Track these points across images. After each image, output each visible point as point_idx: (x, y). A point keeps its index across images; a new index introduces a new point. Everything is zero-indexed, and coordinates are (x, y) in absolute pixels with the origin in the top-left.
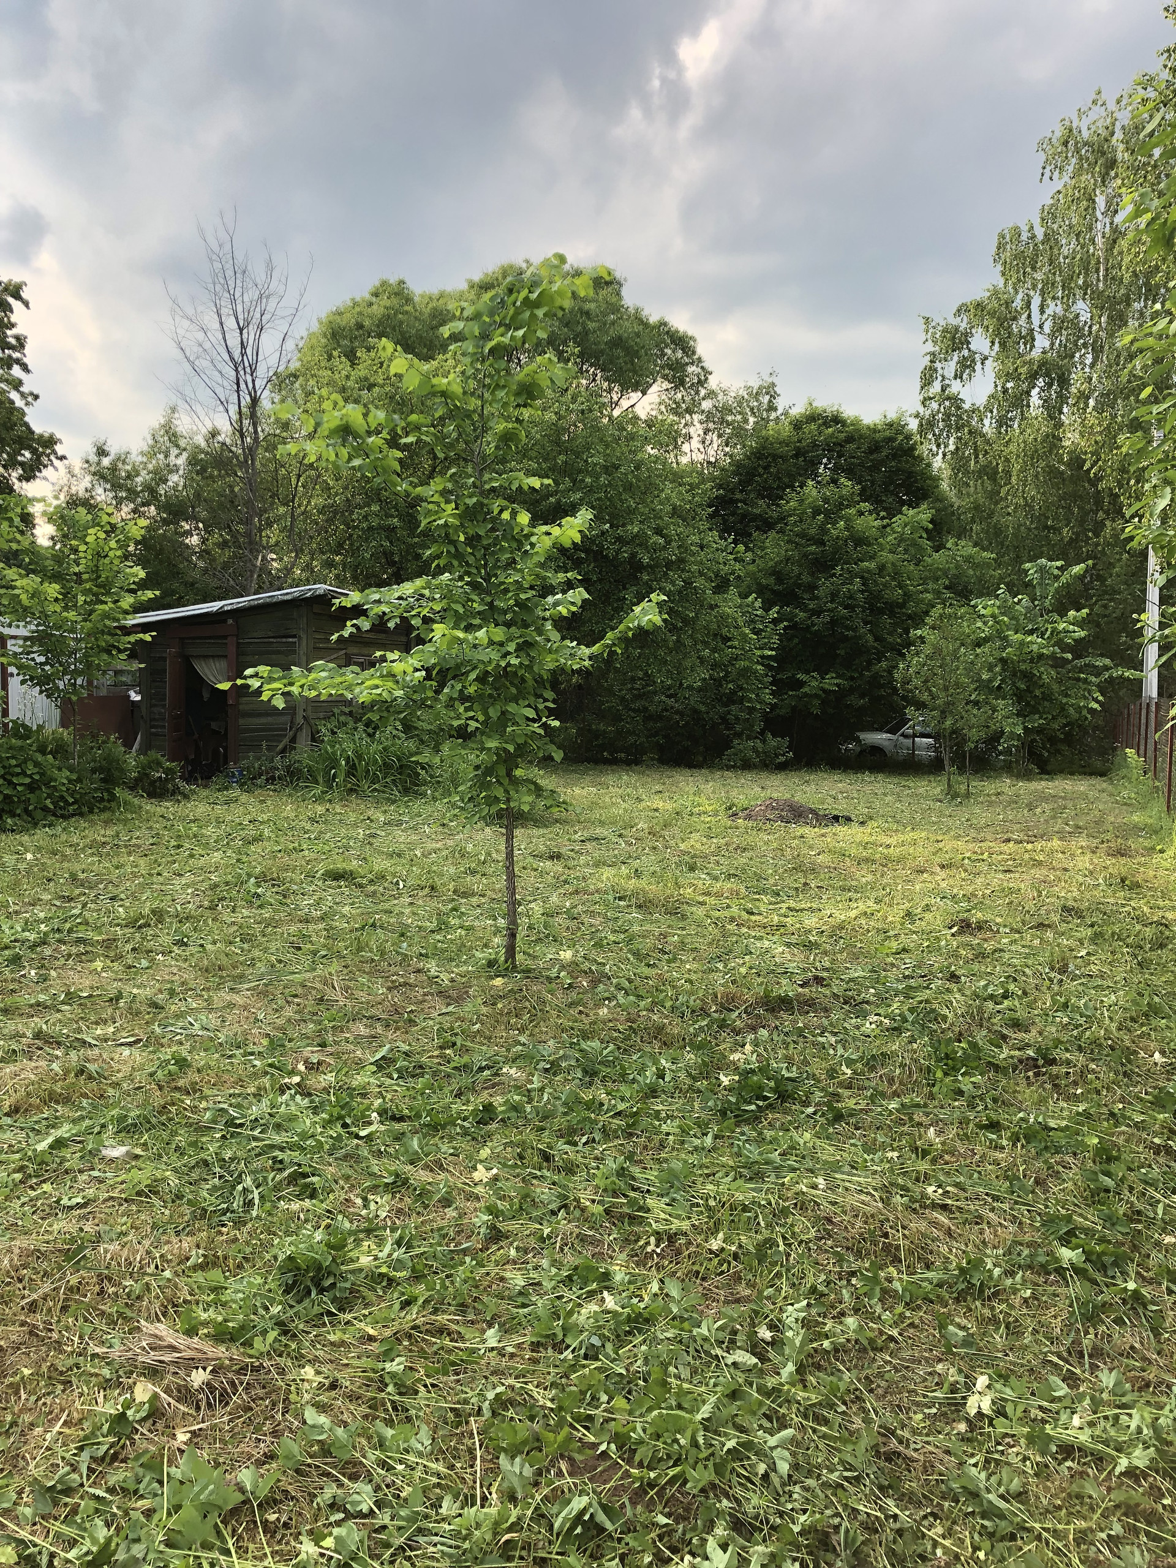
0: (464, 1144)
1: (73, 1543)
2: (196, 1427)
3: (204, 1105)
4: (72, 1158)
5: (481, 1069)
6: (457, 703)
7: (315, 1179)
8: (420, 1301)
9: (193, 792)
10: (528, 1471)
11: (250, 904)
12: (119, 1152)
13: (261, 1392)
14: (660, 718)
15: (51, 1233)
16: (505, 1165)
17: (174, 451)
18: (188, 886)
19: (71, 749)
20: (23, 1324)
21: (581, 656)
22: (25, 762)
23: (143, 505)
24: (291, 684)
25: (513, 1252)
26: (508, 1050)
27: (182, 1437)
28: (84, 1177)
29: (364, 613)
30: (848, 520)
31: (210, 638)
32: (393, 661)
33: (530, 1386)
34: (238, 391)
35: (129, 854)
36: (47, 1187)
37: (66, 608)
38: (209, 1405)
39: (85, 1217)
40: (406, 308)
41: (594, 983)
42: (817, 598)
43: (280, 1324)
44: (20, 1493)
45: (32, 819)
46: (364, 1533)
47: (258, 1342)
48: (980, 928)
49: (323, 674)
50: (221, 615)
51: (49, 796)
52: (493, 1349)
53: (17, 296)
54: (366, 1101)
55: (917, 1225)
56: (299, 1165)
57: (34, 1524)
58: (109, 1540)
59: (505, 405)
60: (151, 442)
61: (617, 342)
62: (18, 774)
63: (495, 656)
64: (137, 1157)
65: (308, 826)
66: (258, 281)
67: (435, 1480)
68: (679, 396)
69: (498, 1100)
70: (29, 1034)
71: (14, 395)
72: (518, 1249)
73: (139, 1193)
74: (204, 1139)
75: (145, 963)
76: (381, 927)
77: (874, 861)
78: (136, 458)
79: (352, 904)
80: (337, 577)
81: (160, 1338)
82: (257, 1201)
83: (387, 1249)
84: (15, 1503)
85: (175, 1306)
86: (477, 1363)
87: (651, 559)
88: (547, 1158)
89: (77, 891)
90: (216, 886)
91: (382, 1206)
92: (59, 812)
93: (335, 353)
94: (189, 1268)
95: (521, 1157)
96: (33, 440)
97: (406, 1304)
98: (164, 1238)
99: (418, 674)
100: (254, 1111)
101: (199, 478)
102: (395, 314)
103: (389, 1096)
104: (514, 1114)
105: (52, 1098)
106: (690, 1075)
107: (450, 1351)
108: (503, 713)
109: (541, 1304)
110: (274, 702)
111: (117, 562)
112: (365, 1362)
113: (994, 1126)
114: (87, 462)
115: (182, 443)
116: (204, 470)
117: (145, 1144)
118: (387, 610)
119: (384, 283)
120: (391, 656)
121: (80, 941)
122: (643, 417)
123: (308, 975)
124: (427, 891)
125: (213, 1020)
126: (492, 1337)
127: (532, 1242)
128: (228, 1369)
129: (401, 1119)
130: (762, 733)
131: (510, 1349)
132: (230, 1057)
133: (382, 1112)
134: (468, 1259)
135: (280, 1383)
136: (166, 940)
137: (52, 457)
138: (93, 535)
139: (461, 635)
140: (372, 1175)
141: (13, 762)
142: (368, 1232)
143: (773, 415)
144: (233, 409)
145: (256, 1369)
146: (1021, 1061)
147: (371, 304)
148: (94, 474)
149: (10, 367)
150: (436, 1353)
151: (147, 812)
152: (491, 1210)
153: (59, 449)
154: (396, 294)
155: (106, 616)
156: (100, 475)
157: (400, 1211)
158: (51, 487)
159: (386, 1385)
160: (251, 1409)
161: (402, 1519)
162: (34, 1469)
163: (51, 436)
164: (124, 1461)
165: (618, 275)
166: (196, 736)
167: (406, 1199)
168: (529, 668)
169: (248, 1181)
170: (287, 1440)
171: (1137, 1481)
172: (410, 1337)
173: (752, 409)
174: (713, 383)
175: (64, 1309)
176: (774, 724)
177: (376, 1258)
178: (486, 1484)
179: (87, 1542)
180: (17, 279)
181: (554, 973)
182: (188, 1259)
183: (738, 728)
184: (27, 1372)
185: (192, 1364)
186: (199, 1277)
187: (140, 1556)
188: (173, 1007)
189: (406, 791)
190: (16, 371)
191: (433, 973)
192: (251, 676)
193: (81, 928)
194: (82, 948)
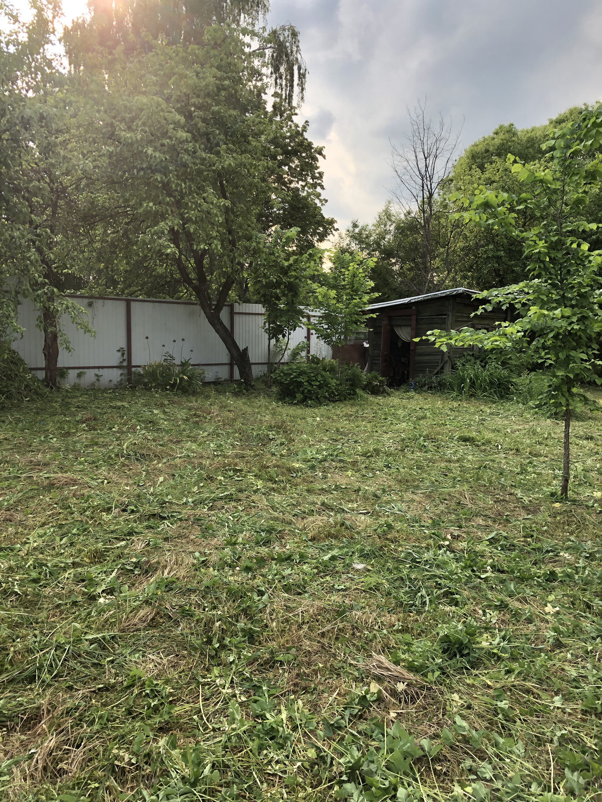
0: (539, 591)
1: (342, 755)
2: (400, 711)
3: (400, 549)
4: (340, 567)
5: (548, 552)
6: (541, 350)
7: (457, 596)
8: (516, 672)
9: (392, 392)
10: (582, 781)
11: (421, 450)
12: (360, 566)
13: (431, 701)
15: (330, 601)
16: (563, 606)
17: (389, 223)
18: (390, 438)
19: (337, 369)
20: (319, 642)
22: (317, 375)
23: (373, 251)
24: (451, 339)
25: (569, 656)
26: (564, 543)
27: (393, 715)
28: (344, 576)
29: (489, 302)
31: (403, 316)
32: (506, 327)
33: (582, 734)
34: (423, 190)
35: (363, 421)
36: (328, 578)
37: (338, 302)
38: (405, 701)
39: (344, 596)
40: (513, 139)
43: (441, 668)
44: (318, 723)
45: (319, 402)
46: (488, 790)
47: (430, 675)
49: (468, 334)
50: (409, 304)
51: (327, 391)
52: (558, 708)
53: (320, 153)
54: (484, 560)
56: (450, 588)
57: (324, 740)
58: (360, 759)
59: (577, 184)
60: (378, 219)
62: (314, 381)
63: (564, 324)
64: (369, 570)
65: (449, 413)
66: (436, 133)
67: (527, 772)
69: (558, 570)
70: (319, 503)
71: (317, 201)
72: (572, 654)
73: (370, 589)
74: (401, 566)
75: (371, 475)
76: (489, 468)
78: (371, 227)
79: (473, 455)
80: (468, 283)
81: (382, 663)
82: (428, 603)
83: (498, 640)
84: (316, 728)
85: (388, 648)
86: (550, 714)
88: (589, 607)
89: (339, 437)
90: (404, 439)
91: (493, 616)
92: (331, 399)
93: (474, 167)
94: (394, 631)
95: (573, 604)
96: (324, 222)
97: (508, 672)
98: (382, 613)
99: (519, 334)
100: (426, 556)
101: (401, 236)
102: (507, 142)
103: (496, 559)
104: (567, 579)
105: (329, 535)
107: (533, 703)
108: (568, 356)
109: (587, 689)
110: (442, 348)
111: (362, 279)
112: (485, 698)
114: (348, 231)
115: (393, 219)
116: (403, 231)
117: (372, 565)
118: (502, 300)
119: (501, 127)
120: (504, 324)
121: (341, 461)
123: (452, 490)
124: (514, 451)
125: (404, 506)
126: (558, 701)
127: (581, 652)
128: (415, 686)
129: (503, 572)
131: (568, 710)
132: (412, 526)
133: (493, 567)
134: (543, 655)
135: (441, 699)
136: (380, 464)
137: (332, 230)
138: (352, 266)
139: (546, 312)
140: (488, 599)
141: (312, 375)
142: (486, 629)
144: (420, 199)
145: (429, 689)
147: (493, 139)
148: (351, 237)
149: (316, 188)
150: (525, 703)
151: (371, 401)
152: (555, 630)
153: (336, 225)
154: (508, 132)
155: (356, 305)
156: (354, 237)
157: (503, 621)
158: (331, 244)
159: (498, 714)
160: (426, 709)
161: (509, 788)
162: (325, 713)
163: (332, 219)
164: (366, 719)
166: (394, 365)
167: (507, 615)
168: (584, 331)
169: (424, 592)
170: (446, 729)
172: (511, 690)
175: (337, 639)
177: (491, 644)
178: (556, 781)
179: (349, 756)
180: (321, 146)
181: (590, 503)
182: (394, 626)
184: (321, 665)
185: (398, 679)
186: (399, 636)
187: (374, 770)
188: (385, 498)
189: (502, 397)
190: (319, 189)
191: (519, 496)
192: (430, 335)
193: (342, 455)
194: (342, 465)
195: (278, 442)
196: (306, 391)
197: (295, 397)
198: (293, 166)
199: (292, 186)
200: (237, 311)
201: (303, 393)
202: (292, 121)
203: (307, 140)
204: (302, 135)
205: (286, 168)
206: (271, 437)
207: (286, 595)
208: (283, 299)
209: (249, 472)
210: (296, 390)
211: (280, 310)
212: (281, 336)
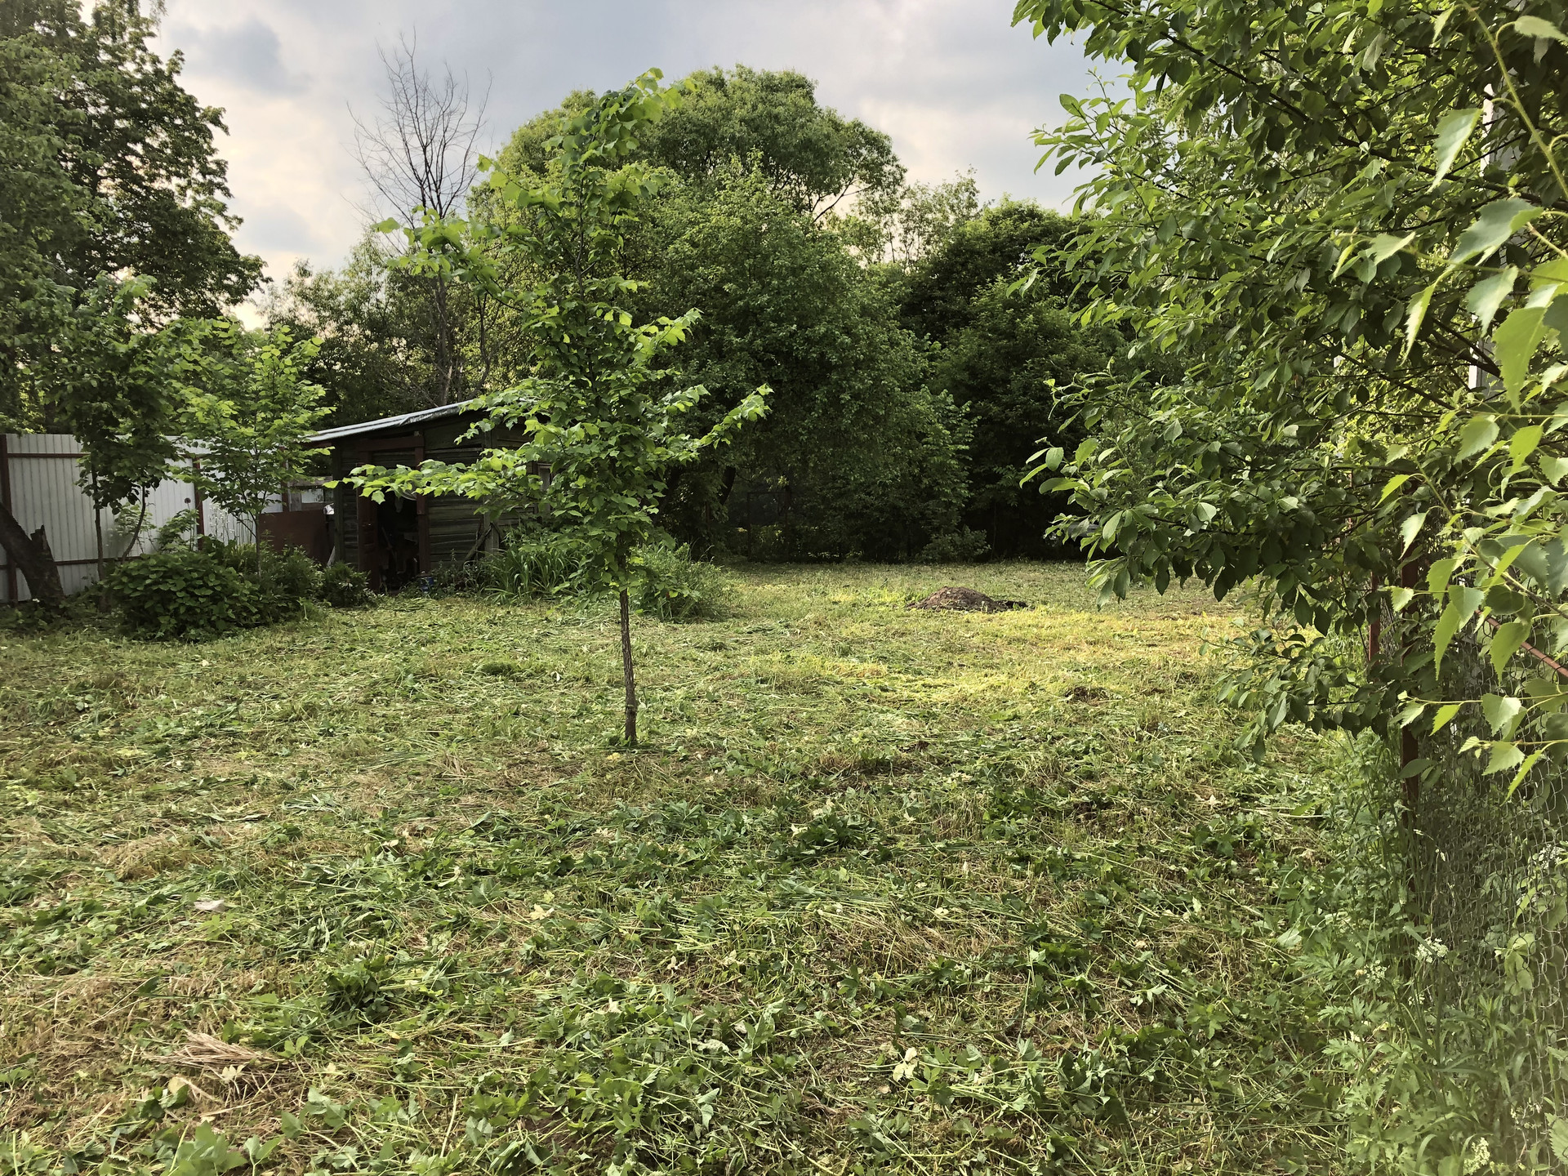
0: (534, 891)
2: (220, 1112)
4: (168, 913)
5: (575, 831)
7: (386, 922)
8: (448, 1013)
9: (381, 600)
10: (489, 1129)
11: (405, 698)
12: (212, 905)
13: (285, 1085)
14: (861, 515)
16: (563, 906)
17: (375, 270)
18: (350, 684)
20: (88, 1039)
21: (689, 448)
22: (207, 574)
23: (347, 323)
24: (393, 480)
25: (548, 975)
26: (606, 814)
27: (206, 1118)
28: (176, 927)
29: (487, 415)
30: (1038, 313)
31: (399, 450)
32: (496, 457)
33: (522, 1072)
35: (302, 657)
36: (139, 936)
37: (245, 424)
38: (236, 1095)
39: (166, 957)
41: (708, 755)
42: (1010, 392)
43: (314, 1033)
44: (54, 1159)
45: (216, 629)
47: (289, 1046)
48: (1094, 696)
49: (427, 472)
50: (407, 428)
51: (231, 607)
52: (502, 1047)
53: (216, 121)
54: (455, 859)
55: (913, 938)
56: (375, 911)
59: (600, 212)
60: (353, 261)
61: (807, 144)
62: (200, 587)
63: (594, 449)
64: (228, 909)
65: (485, 628)
66: (440, 98)
67: (409, 1139)
68: (877, 196)
69: (579, 855)
71: (219, 220)
72: (553, 971)
73: (222, 937)
74: (296, 893)
75: (285, 751)
76: (525, 714)
77: (1025, 641)
78: (338, 277)
79: (505, 695)
81: (201, 1044)
82: (327, 940)
83: (431, 973)
84: (46, 1167)
85: (226, 1022)
87: (841, 358)
88: (605, 899)
89: (243, 692)
90: (376, 683)
91: (443, 942)
92: (242, 622)
94: (249, 994)
95: (581, 900)
96: (239, 263)
97: (435, 1015)
98: (234, 971)
99: (520, 469)
100: (349, 869)
101: (402, 295)
103: (480, 856)
104: (589, 865)
105: (165, 865)
106: (765, 828)
107: (464, 1051)
108: (607, 503)
109: (558, 1013)
111: (291, 378)
112: (382, 1059)
113: (1024, 860)
114: (290, 282)
115: (384, 259)
116: (405, 287)
117: (239, 899)
118: (507, 412)
119: (577, 96)
120: (497, 452)
121: (230, 734)
122: (843, 218)
124: (582, 682)
125: (337, 798)
126: (505, 1039)
127: (568, 966)
128: (259, 1067)
129: (482, 872)
130: (960, 526)
131: (520, 1048)
132: (345, 828)
133: (468, 868)
134: (505, 980)
135: (303, 1077)
136: (312, 731)
137: (258, 280)
138: (268, 352)
140: (440, 917)
141: (195, 575)
142: (425, 963)
143: (973, 212)
145: (284, 1067)
146: (1076, 806)
147: (562, 116)
148: (297, 294)
149: (211, 192)
150: (449, 1051)
151: (330, 619)
152: (537, 941)
153: (265, 271)
154: (585, 105)
155: (280, 431)
156: (303, 296)
157: (457, 946)
158: (256, 309)
159: (396, 1075)
160: (274, 1098)
162: (70, 1144)
163: (257, 259)
164: (149, 1136)
165: (809, 79)
166: (390, 547)
167: (465, 935)
168: (634, 460)
169: (323, 925)
171: (1013, 1123)
172: (430, 1039)
173: (952, 207)
174: (909, 180)
175: (129, 1028)
176: (971, 517)
177: (420, 981)
178: (453, 1141)
180: (216, 106)
181: (672, 747)
183: (936, 523)
184: (84, 1074)
185: (226, 1064)
186: (256, 1000)
188: (302, 788)
190: (218, 195)
191: (557, 751)
192: (357, 475)
193: (235, 723)
194: (230, 741)
195: (96, 714)
196: (182, 610)
197: (158, 626)
198: (156, 145)
199: (157, 185)
200: (17, 451)
201: (176, 613)
202: (144, 50)
203: (182, 91)
204: (170, 79)
205: (139, 148)
206: (80, 705)
207: (42, 978)
208: (125, 422)
209: (11, 778)
210: (159, 610)
211: (121, 445)
212: (124, 501)
